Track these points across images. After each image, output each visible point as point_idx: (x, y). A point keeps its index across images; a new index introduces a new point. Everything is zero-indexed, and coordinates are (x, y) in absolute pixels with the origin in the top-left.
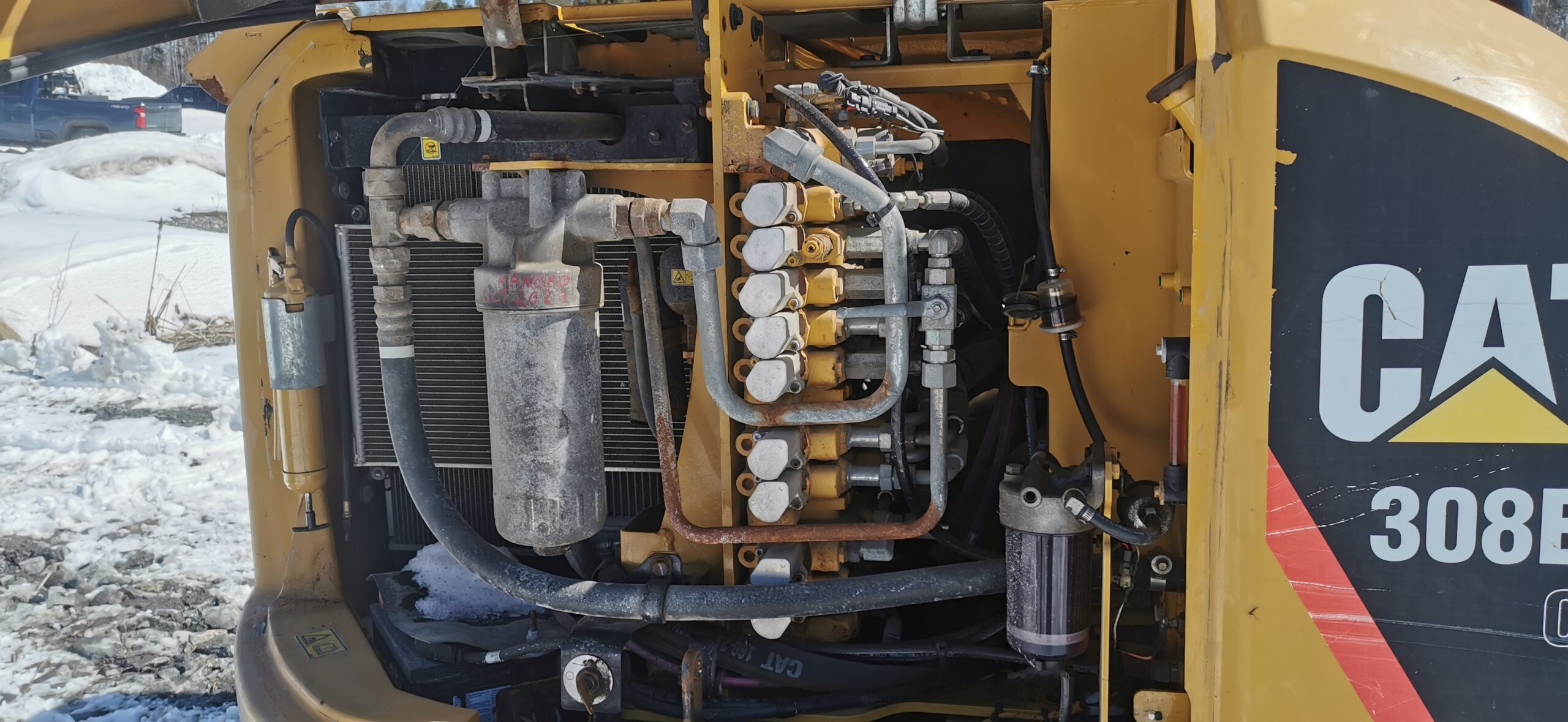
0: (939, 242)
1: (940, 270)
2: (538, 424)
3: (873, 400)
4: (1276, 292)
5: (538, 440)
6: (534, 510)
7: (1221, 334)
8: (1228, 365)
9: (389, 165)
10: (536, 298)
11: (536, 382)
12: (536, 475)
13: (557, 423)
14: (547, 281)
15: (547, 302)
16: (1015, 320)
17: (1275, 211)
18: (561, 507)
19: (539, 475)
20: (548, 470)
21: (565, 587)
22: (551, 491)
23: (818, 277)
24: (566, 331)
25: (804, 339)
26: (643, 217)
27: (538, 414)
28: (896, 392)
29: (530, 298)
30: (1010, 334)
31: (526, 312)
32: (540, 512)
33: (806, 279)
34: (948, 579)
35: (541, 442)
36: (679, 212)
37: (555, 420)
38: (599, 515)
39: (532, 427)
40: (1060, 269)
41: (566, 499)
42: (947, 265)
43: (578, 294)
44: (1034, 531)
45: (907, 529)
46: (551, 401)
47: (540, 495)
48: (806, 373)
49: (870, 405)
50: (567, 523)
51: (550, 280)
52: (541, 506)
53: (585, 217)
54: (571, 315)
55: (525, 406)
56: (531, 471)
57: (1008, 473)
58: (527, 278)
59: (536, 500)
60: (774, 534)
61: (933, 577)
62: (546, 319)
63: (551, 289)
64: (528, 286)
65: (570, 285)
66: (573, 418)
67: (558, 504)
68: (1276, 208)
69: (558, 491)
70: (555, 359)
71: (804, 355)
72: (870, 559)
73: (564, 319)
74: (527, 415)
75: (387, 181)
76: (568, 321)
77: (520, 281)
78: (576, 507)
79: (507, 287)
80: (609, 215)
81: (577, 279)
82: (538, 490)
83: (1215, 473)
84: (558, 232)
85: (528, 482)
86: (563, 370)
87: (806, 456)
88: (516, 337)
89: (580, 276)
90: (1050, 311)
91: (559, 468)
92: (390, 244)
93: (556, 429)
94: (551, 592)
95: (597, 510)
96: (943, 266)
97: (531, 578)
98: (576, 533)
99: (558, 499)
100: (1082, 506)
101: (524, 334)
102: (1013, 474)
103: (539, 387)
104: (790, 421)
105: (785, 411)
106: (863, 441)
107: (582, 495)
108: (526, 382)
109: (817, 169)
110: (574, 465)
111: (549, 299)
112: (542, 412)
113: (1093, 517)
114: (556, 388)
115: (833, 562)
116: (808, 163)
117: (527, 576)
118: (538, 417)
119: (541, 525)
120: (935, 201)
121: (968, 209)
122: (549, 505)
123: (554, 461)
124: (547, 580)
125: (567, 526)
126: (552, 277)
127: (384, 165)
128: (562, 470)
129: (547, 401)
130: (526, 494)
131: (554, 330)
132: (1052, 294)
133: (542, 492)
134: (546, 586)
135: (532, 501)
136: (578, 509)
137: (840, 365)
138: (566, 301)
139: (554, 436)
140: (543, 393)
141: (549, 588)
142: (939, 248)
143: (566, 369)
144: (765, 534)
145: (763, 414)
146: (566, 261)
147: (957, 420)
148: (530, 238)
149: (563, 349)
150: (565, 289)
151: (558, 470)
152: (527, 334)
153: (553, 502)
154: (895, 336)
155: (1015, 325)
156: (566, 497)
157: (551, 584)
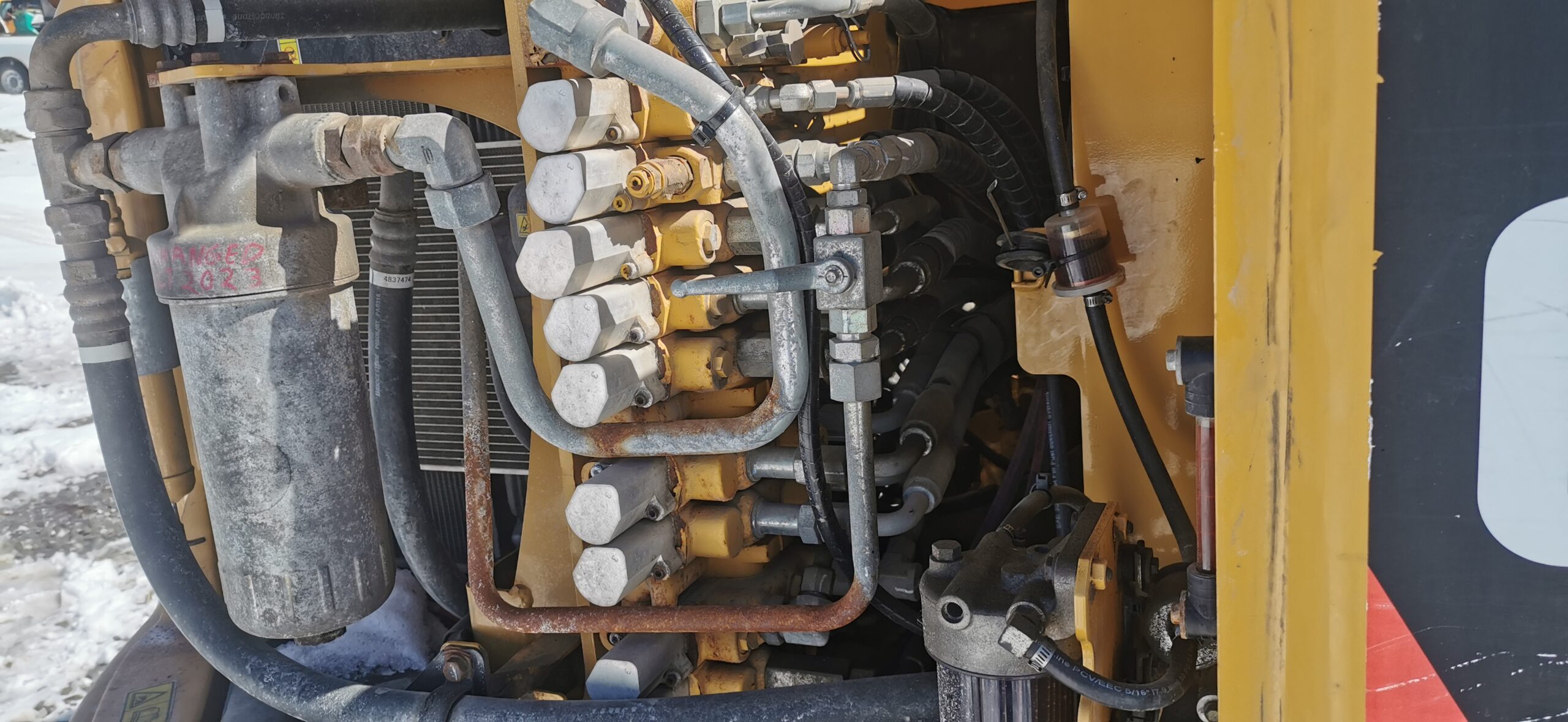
0: (839, 164)
1: (842, 211)
2: (243, 467)
3: (754, 420)
4: (1380, 259)
5: (246, 490)
6: (255, 591)
7: (1275, 339)
8: (1290, 399)
9: (51, 85)
10: (212, 280)
11: (232, 406)
12: (250, 541)
13: (271, 465)
14: (225, 254)
15: (229, 286)
16: (1022, 274)
17: (1379, 85)
18: (293, 586)
19: (254, 541)
20: (268, 534)
21: (320, 696)
22: (275, 563)
23: (675, 224)
24: (270, 327)
25: (660, 323)
26: (358, 146)
27: (240, 453)
28: (788, 408)
29: (202, 281)
30: (1018, 298)
31: (201, 302)
32: (263, 592)
33: (656, 229)
34: (872, 704)
35: (251, 493)
36: (406, 136)
37: (269, 460)
38: (363, 592)
39: (235, 471)
40: (1078, 192)
41: (301, 574)
42: (855, 203)
43: (281, 271)
44: (964, 668)
45: (817, 618)
46: (258, 434)
47: (260, 569)
48: (668, 373)
49: (750, 428)
50: (305, 609)
51: (229, 253)
52: (264, 585)
53: (281, 151)
54: (274, 303)
55: (223, 442)
56: (243, 535)
57: (934, 559)
58: (194, 251)
59: (255, 576)
60: (616, 622)
61: (848, 701)
62: (234, 312)
63: (232, 266)
64: (198, 262)
65: (264, 258)
66: (301, 455)
67: (287, 582)
68: (1381, 80)
69: (286, 563)
70: (257, 371)
71: (662, 345)
72: (794, 642)
73: (264, 309)
74: (226, 454)
75: (48, 110)
76: (273, 311)
77: (185, 255)
78: (318, 585)
79: (171, 265)
80: (311, 145)
81: (277, 248)
82: (257, 562)
83: (1270, 604)
84: (245, 176)
85: (241, 551)
86: (272, 386)
87: (677, 497)
88: (197, 339)
89: (283, 244)
90: (1062, 262)
91: (283, 530)
92: (65, 201)
93: (271, 474)
94: (302, 701)
95: (359, 584)
96: (848, 204)
97: (279, 679)
98: (322, 622)
99: (286, 576)
100: (1028, 642)
101: (206, 335)
102: (941, 561)
103: (237, 414)
104: (635, 450)
105: (627, 435)
106: (772, 470)
107: (327, 567)
108: (219, 406)
109: (607, 54)
110: (305, 525)
111: (232, 281)
112: (246, 449)
113: (1050, 662)
114: (264, 414)
115: (729, 651)
116: (589, 43)
117: (274, 675)
118: (242, 457)
119: (265, 612)
120: (867, 93)
121: (929, 103)
122: (274, 583)
123: (274, 521)
124: (300, 683)
125: (306, 613)
126: (232, 247)
127: (45, 86)
128: (288, 533)
129: (252, 433)
130: (241, 568)
131: (250, 327)
132: (1068, 234)
133: (262, 565)
134: (297, 693)
135: (250, 577)
136: (321, 588)
137: (720, 360)
138: (260, 283)
139: (269, 485)
140: (244, 421)
141: (299, 695)
142: (840, 174)
143: (278, 384)
144: (603, 621)
145: (596, 440)
146: (264, 219)
147: (921, 436)
148: (201, 188)
149: (267, 356)
150: (257, 264)
151: (281, 533)
152: (209, 334)
153: (280, 579)
154: (780, 320)
155: (1024, 281)
156: (299, 571)
157: (303, 690)
